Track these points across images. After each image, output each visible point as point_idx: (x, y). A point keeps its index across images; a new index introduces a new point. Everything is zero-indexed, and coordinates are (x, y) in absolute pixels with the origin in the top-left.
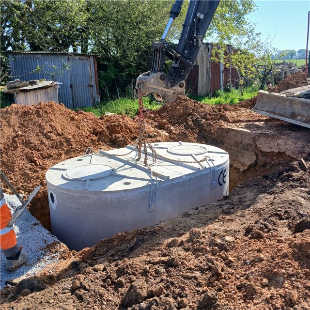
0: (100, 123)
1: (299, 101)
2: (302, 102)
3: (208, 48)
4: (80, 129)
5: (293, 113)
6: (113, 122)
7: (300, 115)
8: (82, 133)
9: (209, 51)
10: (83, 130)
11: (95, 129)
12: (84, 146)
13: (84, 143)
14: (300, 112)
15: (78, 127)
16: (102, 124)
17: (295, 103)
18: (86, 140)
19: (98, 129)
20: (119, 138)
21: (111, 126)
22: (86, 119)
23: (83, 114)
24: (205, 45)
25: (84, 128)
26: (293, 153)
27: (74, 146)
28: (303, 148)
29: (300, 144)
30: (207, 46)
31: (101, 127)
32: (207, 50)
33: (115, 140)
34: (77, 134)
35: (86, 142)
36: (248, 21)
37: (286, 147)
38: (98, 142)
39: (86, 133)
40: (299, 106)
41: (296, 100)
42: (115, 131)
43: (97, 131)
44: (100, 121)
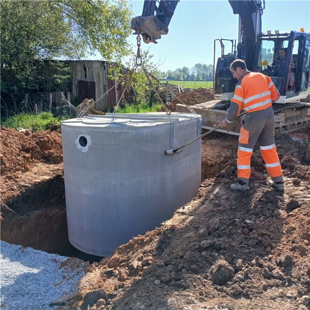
0: (27, 139)
1: (214, 112)
2: (217, 113)
3: (104, 66)
4: (8, 147)
5: (210, 122)
6: (42, 138)
7: (215, 123)
8: (12, 151)
9: (105, 69)
10: (11, 147)
11: (23, 146)
12: (19, 164)
13: (18, 161)
14: (215, 120)
15: (6, 145)
16: (30, 140)
17: (211, 114)
18: (19, 158)
19: (28, 146)
20: (53, 153)
21: (41, 141)
22: (11, 134)
23: (5, 130)
24: (101, 64)
25: (12, 145)
26: (213, 158)
27: (8, 165)
28: (219, 153)
29: (217, 150)
30: (103, 64)
31: (30, 144)
32: (103, 68)
33: (49, 157)
34: (6, 151)
35: (19, 160)
36: (130, 43)
37: (206, 153)
38: (32, 159)
39: (16, 150)
40: (215, 116)
41: (211, 111)
42: (46, 147)
43: (26, 148)
44: (26, 137)
